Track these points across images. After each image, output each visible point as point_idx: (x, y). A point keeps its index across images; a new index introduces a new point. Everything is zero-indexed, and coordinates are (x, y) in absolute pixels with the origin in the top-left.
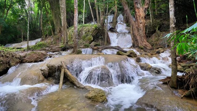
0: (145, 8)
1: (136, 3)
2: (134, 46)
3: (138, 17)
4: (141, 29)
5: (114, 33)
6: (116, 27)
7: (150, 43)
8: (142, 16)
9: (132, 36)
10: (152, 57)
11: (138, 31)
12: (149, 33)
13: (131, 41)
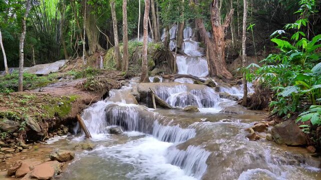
0: (225, 28)
1: (214, 19)
2: (210, 75)
3: (216, 38)
4: (219, 54)
5: (182, 56)
6: (183, 46)
7: (230, 72)
8: (221, 37)
9: (209, 62)
10: (231, 87)
11: (216, 56)
12: (230, 57)
13: (208, 69)
